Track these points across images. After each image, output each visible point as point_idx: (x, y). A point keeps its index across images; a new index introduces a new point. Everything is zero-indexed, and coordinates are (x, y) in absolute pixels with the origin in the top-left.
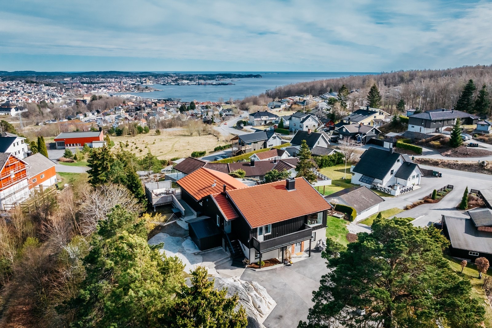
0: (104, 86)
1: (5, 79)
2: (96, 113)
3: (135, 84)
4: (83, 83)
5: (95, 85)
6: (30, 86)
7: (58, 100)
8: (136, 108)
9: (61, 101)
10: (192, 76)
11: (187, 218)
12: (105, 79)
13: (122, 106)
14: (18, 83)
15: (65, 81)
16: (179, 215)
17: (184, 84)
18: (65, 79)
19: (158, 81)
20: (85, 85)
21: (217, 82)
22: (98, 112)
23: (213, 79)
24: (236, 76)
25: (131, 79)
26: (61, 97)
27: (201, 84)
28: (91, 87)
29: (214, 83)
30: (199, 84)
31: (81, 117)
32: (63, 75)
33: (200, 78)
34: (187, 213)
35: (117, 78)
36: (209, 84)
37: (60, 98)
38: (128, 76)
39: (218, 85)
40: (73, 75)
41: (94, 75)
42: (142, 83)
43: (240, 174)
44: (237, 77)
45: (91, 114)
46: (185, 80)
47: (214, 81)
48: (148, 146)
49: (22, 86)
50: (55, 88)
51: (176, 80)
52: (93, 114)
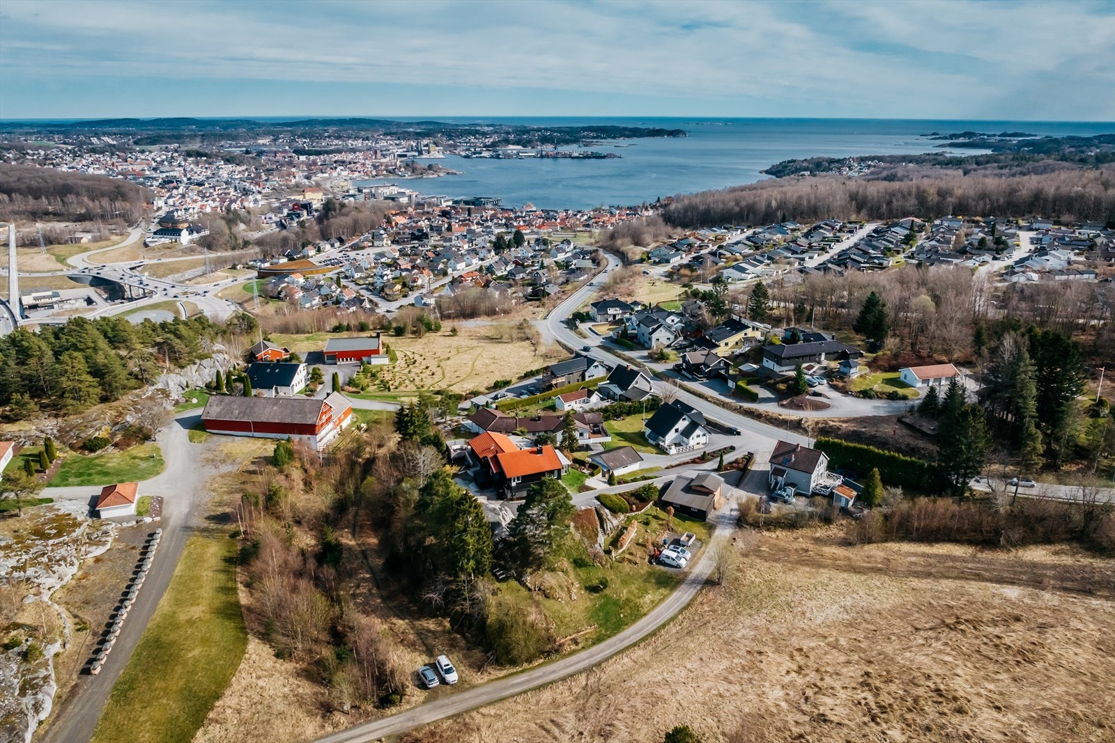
0: (343, 163)
1: (140, 140)
2: (337, 244)
3: (405, 156)
4: (299, 152)
5: (322, 157)
6: (197, 164)
7: (256, 201)
8: (413, 234)
9: (261, 203)
10: (528, 131)
11: (473, 469)
12: (343, 141)
13: (385, 229)
14: (172, 157)
15: (259, 145)
16: (468, 467)
17: (509, 157)
18: (261, 142)
19: (455, 147)
20: (303, 158)
21: (583, 150)
22: (342, 241)
23: (575, 141)
24: (627, 133)
25: (397, 142)
26: (260, 192)
27: (547, 156)
28: (315, 163)
29: (576, 154)
30: (542, 157)
31: (311, 252)
32: (253, 127)
33: (544, 140)
34: (474, 465)
35: (368, 139)
36: (565, 156)
37: (259, 197)
38: (390, 134)
39: (584, 158)
40: (275, 128)
41: (318, 129)
42: (420, 153)
43: (522, 432)
44: (628, 137)
45: (328, 247)
46: (513, 144)
47: (575, 146)
48: (442, 364)
49: (180, 165)
50: (244, 168)
51: (494, 145)
52: (332, 246)
